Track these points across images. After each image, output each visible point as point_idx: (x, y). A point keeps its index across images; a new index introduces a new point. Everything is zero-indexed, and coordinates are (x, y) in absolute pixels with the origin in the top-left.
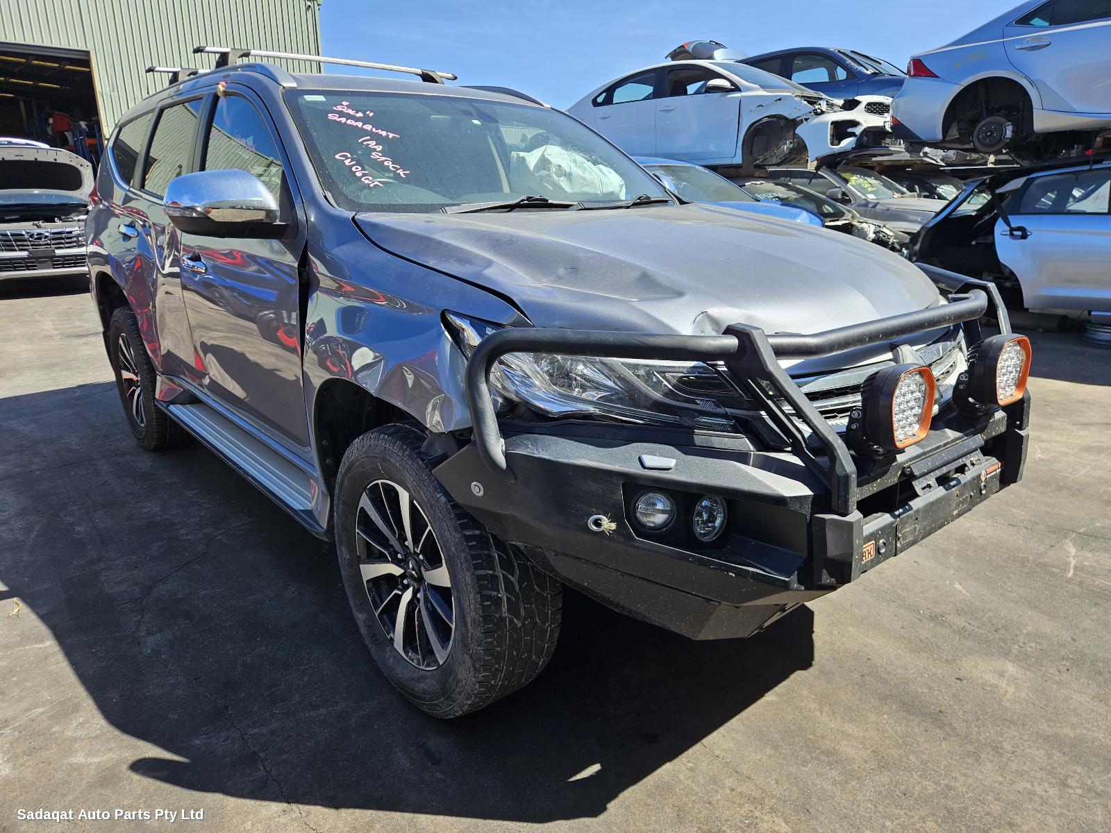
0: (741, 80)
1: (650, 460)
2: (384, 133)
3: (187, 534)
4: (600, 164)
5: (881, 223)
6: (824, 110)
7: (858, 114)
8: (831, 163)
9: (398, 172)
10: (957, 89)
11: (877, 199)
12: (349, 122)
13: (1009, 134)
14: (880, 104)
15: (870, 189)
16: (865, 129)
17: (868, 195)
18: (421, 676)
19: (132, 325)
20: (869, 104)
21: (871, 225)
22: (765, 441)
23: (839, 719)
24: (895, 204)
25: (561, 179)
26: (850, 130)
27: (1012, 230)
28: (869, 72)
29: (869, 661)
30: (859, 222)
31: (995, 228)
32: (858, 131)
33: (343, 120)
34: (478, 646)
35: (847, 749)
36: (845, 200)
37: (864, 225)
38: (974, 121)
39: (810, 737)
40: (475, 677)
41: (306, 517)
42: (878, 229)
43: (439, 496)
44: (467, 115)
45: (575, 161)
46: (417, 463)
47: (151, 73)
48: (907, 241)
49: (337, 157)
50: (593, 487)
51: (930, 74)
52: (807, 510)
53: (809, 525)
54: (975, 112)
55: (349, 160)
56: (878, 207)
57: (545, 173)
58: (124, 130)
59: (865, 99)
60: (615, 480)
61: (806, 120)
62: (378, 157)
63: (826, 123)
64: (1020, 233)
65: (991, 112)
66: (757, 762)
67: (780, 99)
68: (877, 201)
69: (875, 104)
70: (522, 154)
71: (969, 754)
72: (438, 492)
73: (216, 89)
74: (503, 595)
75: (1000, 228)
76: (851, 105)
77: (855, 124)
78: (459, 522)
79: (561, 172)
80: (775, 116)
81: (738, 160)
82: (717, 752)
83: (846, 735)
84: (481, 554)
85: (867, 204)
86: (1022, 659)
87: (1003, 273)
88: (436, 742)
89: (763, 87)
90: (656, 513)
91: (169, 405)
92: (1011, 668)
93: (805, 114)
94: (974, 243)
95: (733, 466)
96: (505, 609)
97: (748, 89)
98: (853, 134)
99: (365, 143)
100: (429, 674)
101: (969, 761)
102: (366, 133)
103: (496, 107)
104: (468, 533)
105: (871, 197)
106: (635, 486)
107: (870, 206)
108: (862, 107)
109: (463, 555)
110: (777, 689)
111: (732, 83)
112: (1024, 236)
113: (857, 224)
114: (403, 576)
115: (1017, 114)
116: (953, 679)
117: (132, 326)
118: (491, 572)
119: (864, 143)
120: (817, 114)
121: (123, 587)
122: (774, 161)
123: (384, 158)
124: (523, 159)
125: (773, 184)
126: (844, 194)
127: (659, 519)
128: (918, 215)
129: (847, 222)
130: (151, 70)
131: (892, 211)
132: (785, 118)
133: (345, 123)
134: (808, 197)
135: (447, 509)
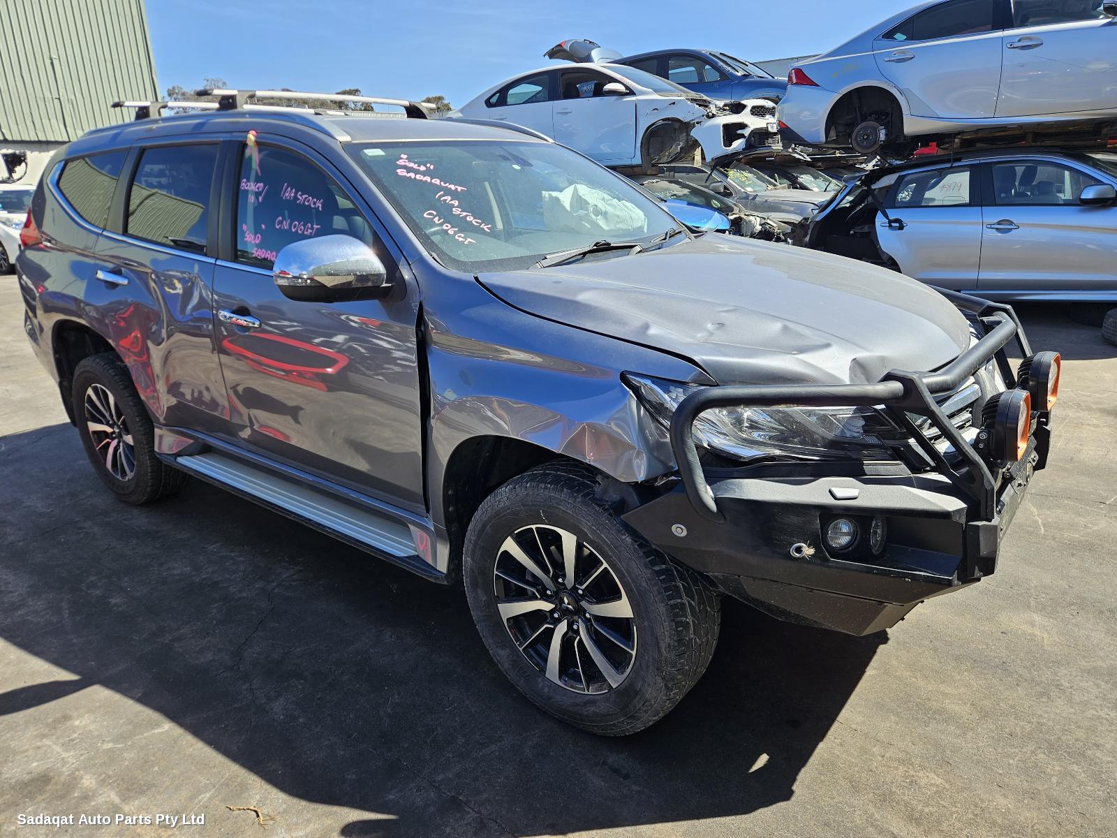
0: (634, 84)
1: (839, 492)
2: (453, 187)
3: (240, 592)
4: (623, 200)
5: (764, 215)
6: (715, 113)
7: (744, 117)
8: (724, 163)
9: (481, 226)
10: (837, 97)
11: (754, 191)
12: (418, 177)
13: (882, 136)
14: (762, 107)
15: (747, 183)
16: (752, 131)
17: (747, 189)
18: (588, 701)
19: (115, 375)
20: (754, 108)
21: (757, 218)
22: (916, 465)
23: (933, 682)
24: (771, 197)
25: (598, 218)
26: (739, 132)
27: (890, 222)
28: (739, 74)
29: (930, 628)
30: (746, 215)
31: (876, 220)
32: (747, 132)
33: (412, 175)
34: (673, 667)
35: (953, 707)
36: (727, 193)
37: (752, 218)
38: (852, 125)
39: (919, 700)
40: (666, 695)
41: (413, 562)
42: (763, 221)
43: (623, 537)
44: (505, 160)
45: (603, 199)
46: (593, 508)
47: (118, 109)
48: (789, 231)
49: (425, 215)
50: (794, 520)
51: (811, 83)
52: (963, 520)
53: (964, 532)
54: (850, 117)
55: (437, 218)
56: (757, 199)
57: (581, 212)
58: (70, 165)
59: (750, 103)
60: (813, 512)
61: (698, 123)
62: (459, 213)
63: (718, 126)
64: (897, 225)
65: (864, 119)
66: (889, 729)
67: (674, 103)
68: (755, 194)
69: (758, 107)
70: (555, 194)
71: (1041, 695)
72: (622, 535)
73: (246, 137)
74: (690, 619)
75: (880, 220)
76: (737, 108)
77: (743, 126)
78: (648, 560)
79: (598, 212)
80: (668, 119)
81: (637, 160)
82: (854, 726)
83: (945, 695)
84: (670, 586)
85: (747, 197)
86: (1041, 608)
87: (881, 259)
88: (615, 759)
89: (656, 91)
90: (842, 535)
91: (176, 458)
92: (1037, 618)
93: (697, 118)
94: (852, 232)
95: (903, 489)
96: (691, 631)
97: (642, 93)
98: (742, 136)
99: (442, 199)
100: (597, 697)
101: (1043, 700)
102: (439, 188)
103: (522, 148)
104: (657, 568)
105: (749, 189)
106: (827, 514)
107: (750, 198)
108: (748, 110)
109: (656, 588)
110: (872, 664)
111: (627, 87)
112: (901, 228)
113: (745, 217)
114: (552, 611)
115: (885, 119)
116: (999, 633)
117: (116, 377)
118: (679, 601)
119: (752, 143)
120: (708, 117)
121: (209, 656)
122: (665, 159)
123: (464, 214)
124: (557, 199)
125: (667, 182)
126: (725, 188)
127: (844, 540)
128: (792, 205)
129: (737, 216)
130: (116, 105)
131: (771, 202)
132: (679, 121)
133: (415, 178)
134: (695, 192)
135: (634, 549)
